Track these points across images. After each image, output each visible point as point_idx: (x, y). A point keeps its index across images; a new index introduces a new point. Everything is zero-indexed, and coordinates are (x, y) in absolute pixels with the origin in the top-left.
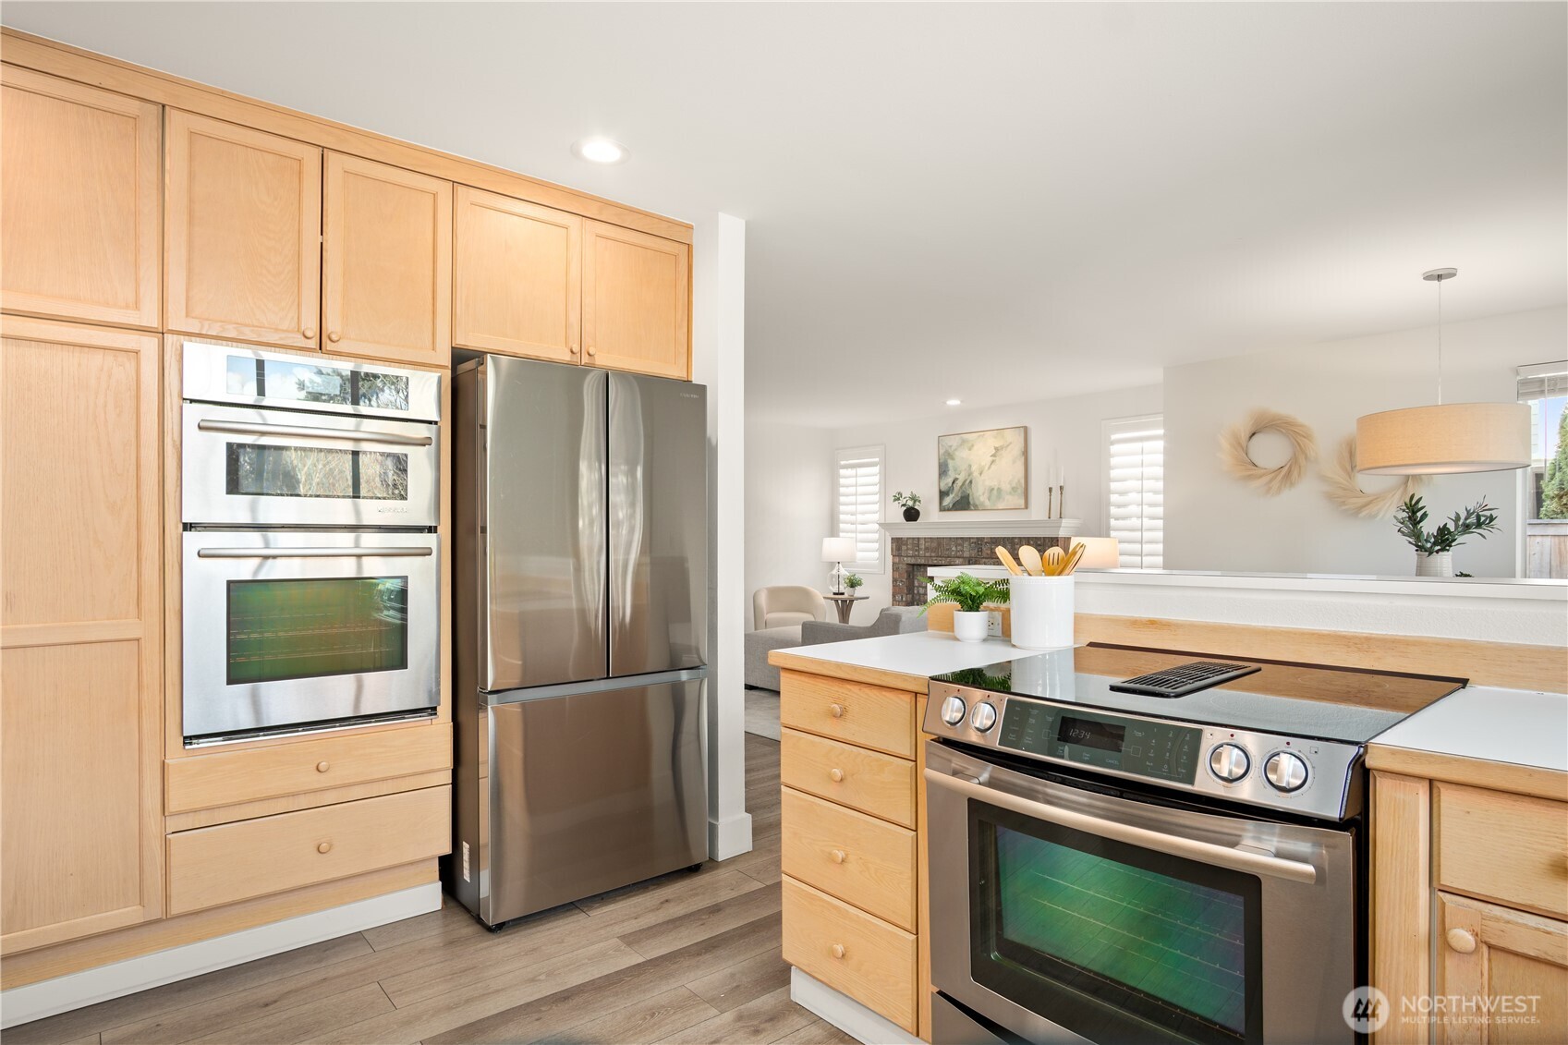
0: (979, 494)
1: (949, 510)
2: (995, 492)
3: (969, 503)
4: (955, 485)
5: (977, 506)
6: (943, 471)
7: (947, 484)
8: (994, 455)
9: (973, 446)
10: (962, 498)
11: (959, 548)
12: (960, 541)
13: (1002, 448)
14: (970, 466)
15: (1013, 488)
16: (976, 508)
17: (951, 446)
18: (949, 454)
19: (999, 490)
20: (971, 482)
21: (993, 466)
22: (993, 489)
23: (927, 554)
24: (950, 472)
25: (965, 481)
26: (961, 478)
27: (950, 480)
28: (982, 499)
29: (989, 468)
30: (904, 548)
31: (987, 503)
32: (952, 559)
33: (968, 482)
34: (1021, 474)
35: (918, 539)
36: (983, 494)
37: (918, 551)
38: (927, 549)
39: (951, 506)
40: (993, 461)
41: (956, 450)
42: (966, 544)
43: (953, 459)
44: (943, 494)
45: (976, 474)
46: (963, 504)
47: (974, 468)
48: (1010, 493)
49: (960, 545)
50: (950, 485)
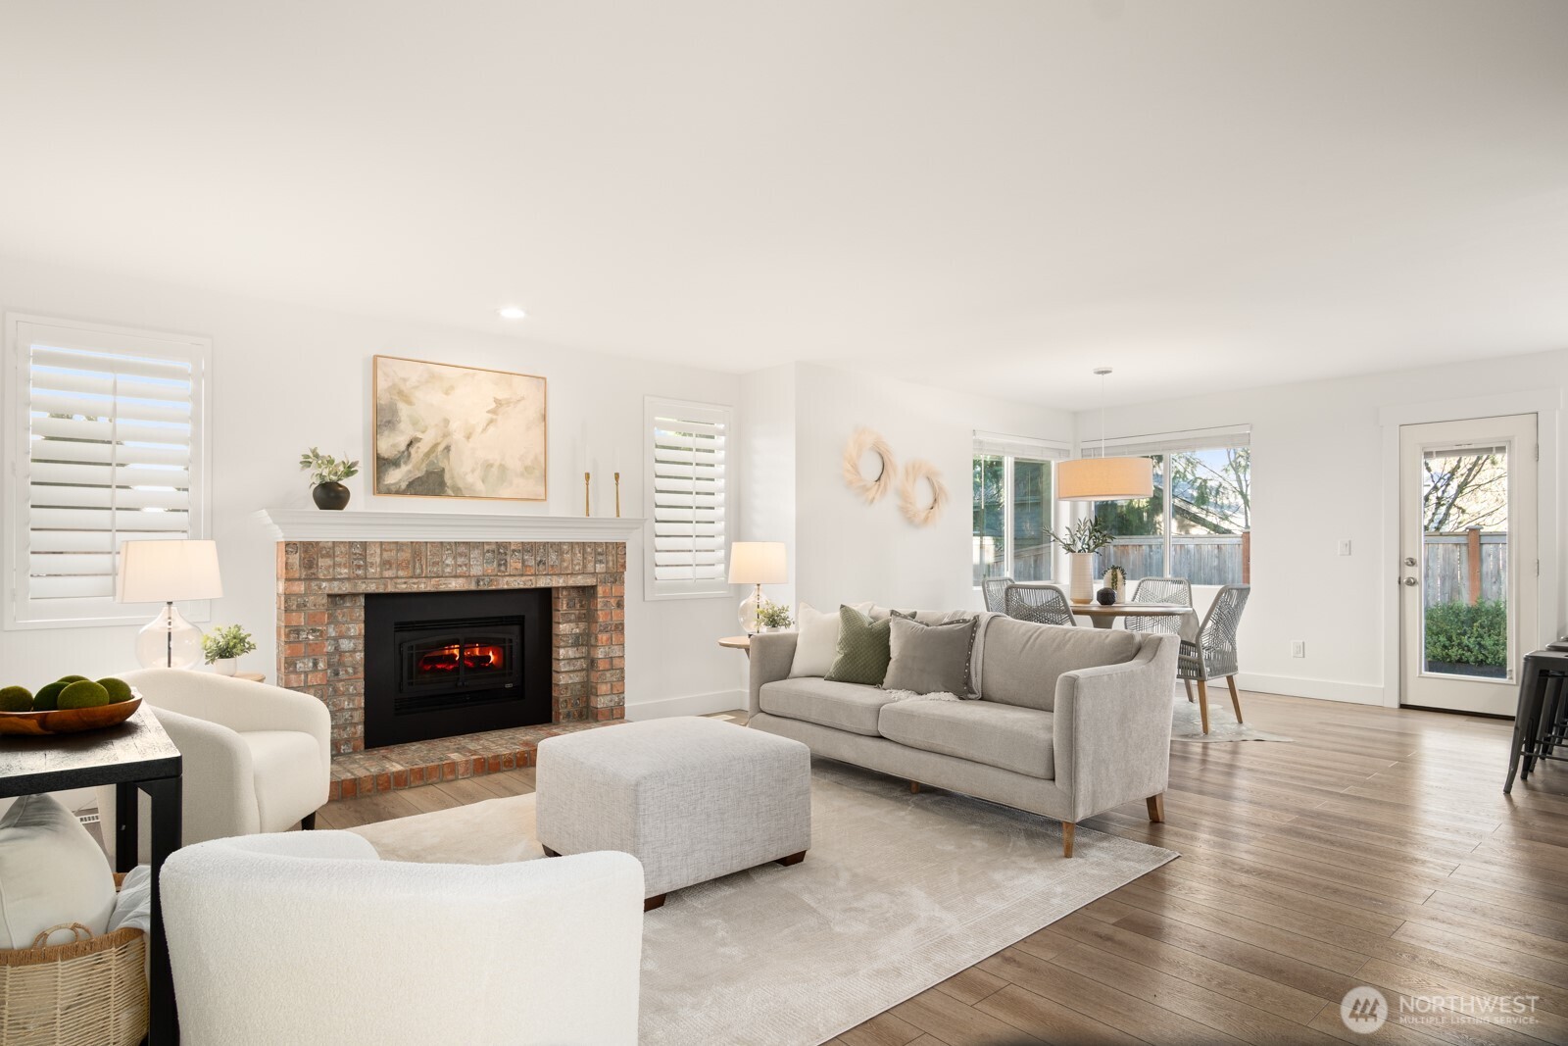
0: (462, 468)
1: (398, 492)
2: (494, 470)
3: (442, 484)
4: (413, 450)
5: (459, 489)
6: (383, 419)
7: (394, 446)
8: (493, 412)
9: (452, 388)
10: (429, 474)
11: (460, 560)
12: (462, 549)
13: (508, 402)
14: (446, 422)
15: (526, 468)
16: (458, 493)
17: (405, 380)
18: (400, 393)
19: (503, 468)
20: (448, 448)
21: (491, 429)
22: (491, 466)
23: (387, 574)
24: (402, 426)
25: (436, 445)
26: (427, 440)
27: (402, 441)
28: (470, 479)
29: (484, 430)
30: (324, 562)
31: (480, 487)
32: (443, 580)
33: (441, 448)
34: (540, 449)
35: (364, 545)
36: (473, 471)
37: (365, 567)
38: (386, 564)
39: (404, 485)
40: (491, 421)
41: (416, 387)
42: (475, 554)
43: (409, 402)
44: (382, 464)
45: (458, 437)
46: (431, 483)
47: (454, 426)
48: (522, 475)
49: (461, 555)
50: (403, 447)
